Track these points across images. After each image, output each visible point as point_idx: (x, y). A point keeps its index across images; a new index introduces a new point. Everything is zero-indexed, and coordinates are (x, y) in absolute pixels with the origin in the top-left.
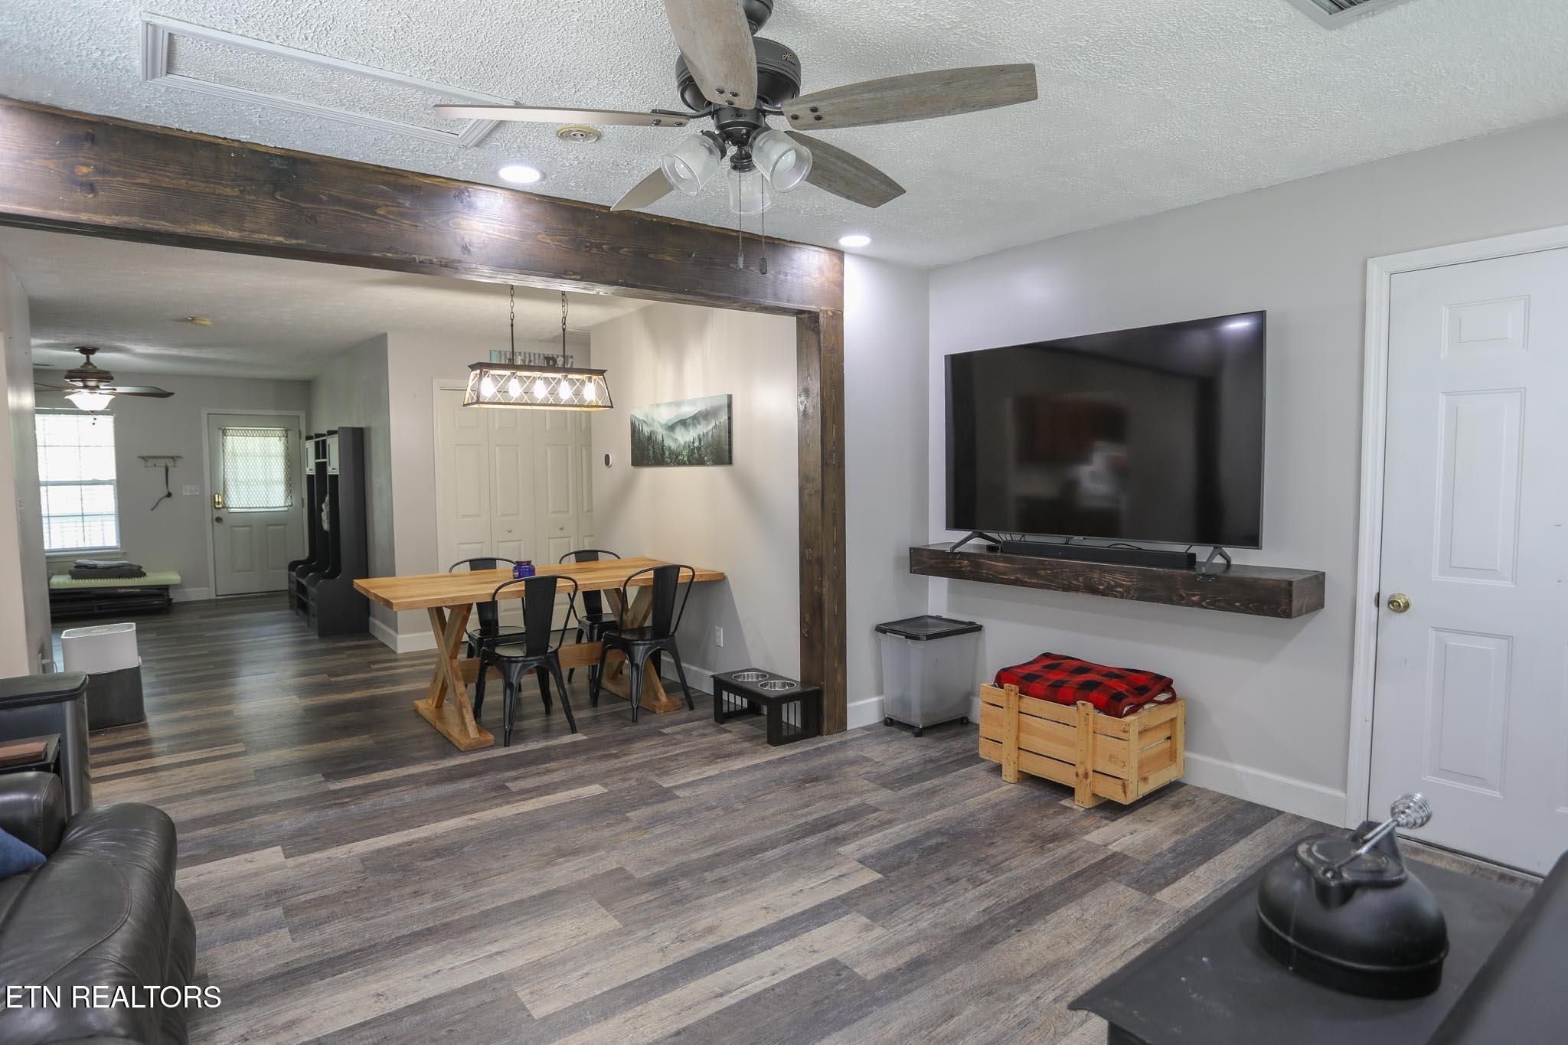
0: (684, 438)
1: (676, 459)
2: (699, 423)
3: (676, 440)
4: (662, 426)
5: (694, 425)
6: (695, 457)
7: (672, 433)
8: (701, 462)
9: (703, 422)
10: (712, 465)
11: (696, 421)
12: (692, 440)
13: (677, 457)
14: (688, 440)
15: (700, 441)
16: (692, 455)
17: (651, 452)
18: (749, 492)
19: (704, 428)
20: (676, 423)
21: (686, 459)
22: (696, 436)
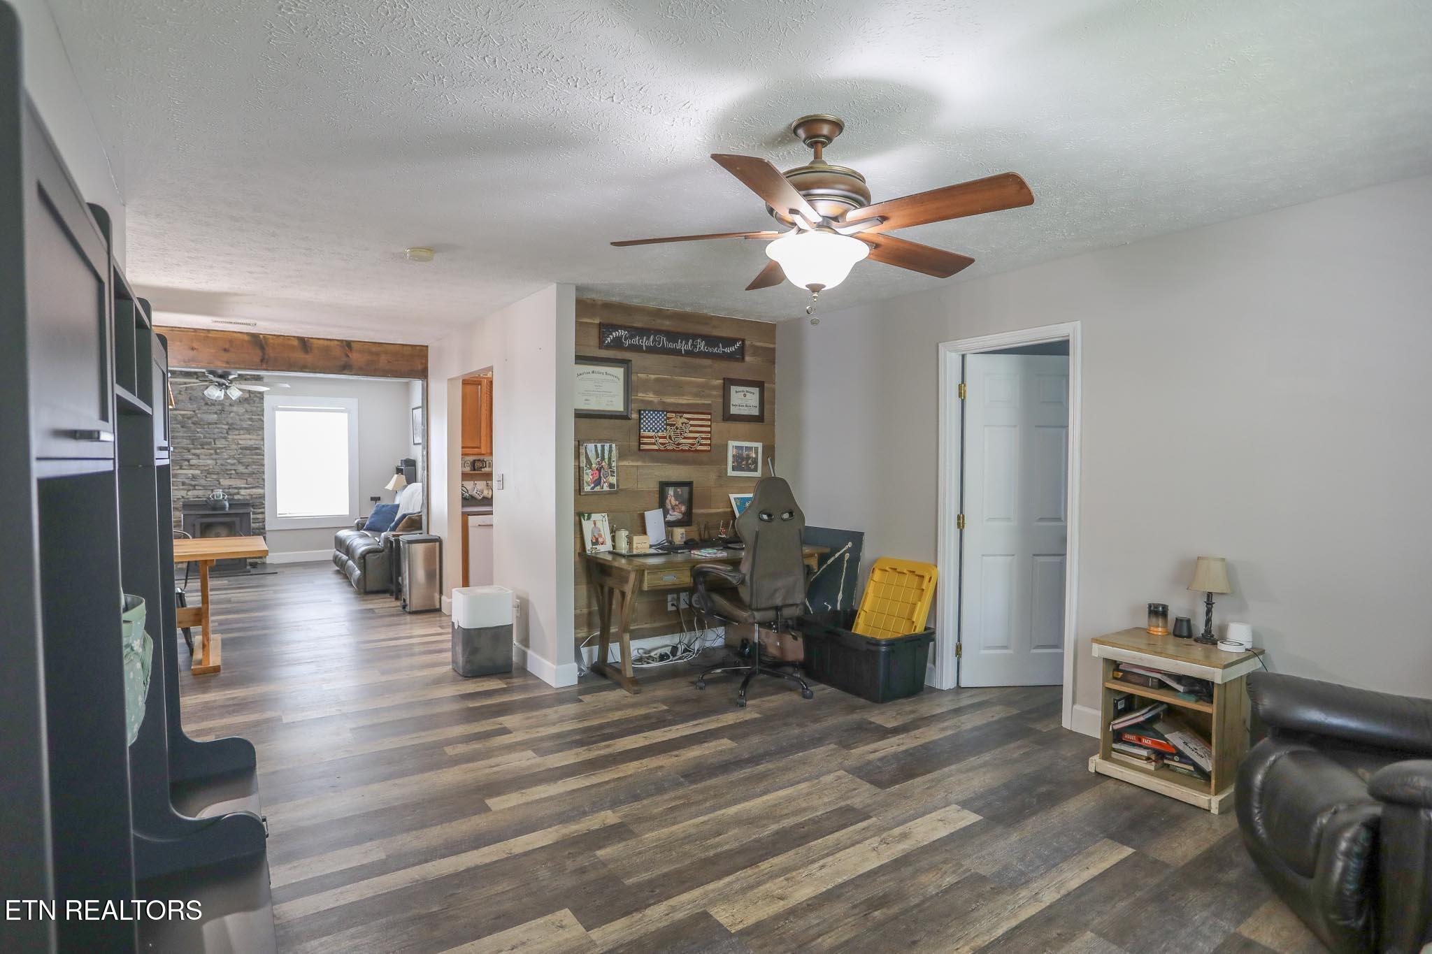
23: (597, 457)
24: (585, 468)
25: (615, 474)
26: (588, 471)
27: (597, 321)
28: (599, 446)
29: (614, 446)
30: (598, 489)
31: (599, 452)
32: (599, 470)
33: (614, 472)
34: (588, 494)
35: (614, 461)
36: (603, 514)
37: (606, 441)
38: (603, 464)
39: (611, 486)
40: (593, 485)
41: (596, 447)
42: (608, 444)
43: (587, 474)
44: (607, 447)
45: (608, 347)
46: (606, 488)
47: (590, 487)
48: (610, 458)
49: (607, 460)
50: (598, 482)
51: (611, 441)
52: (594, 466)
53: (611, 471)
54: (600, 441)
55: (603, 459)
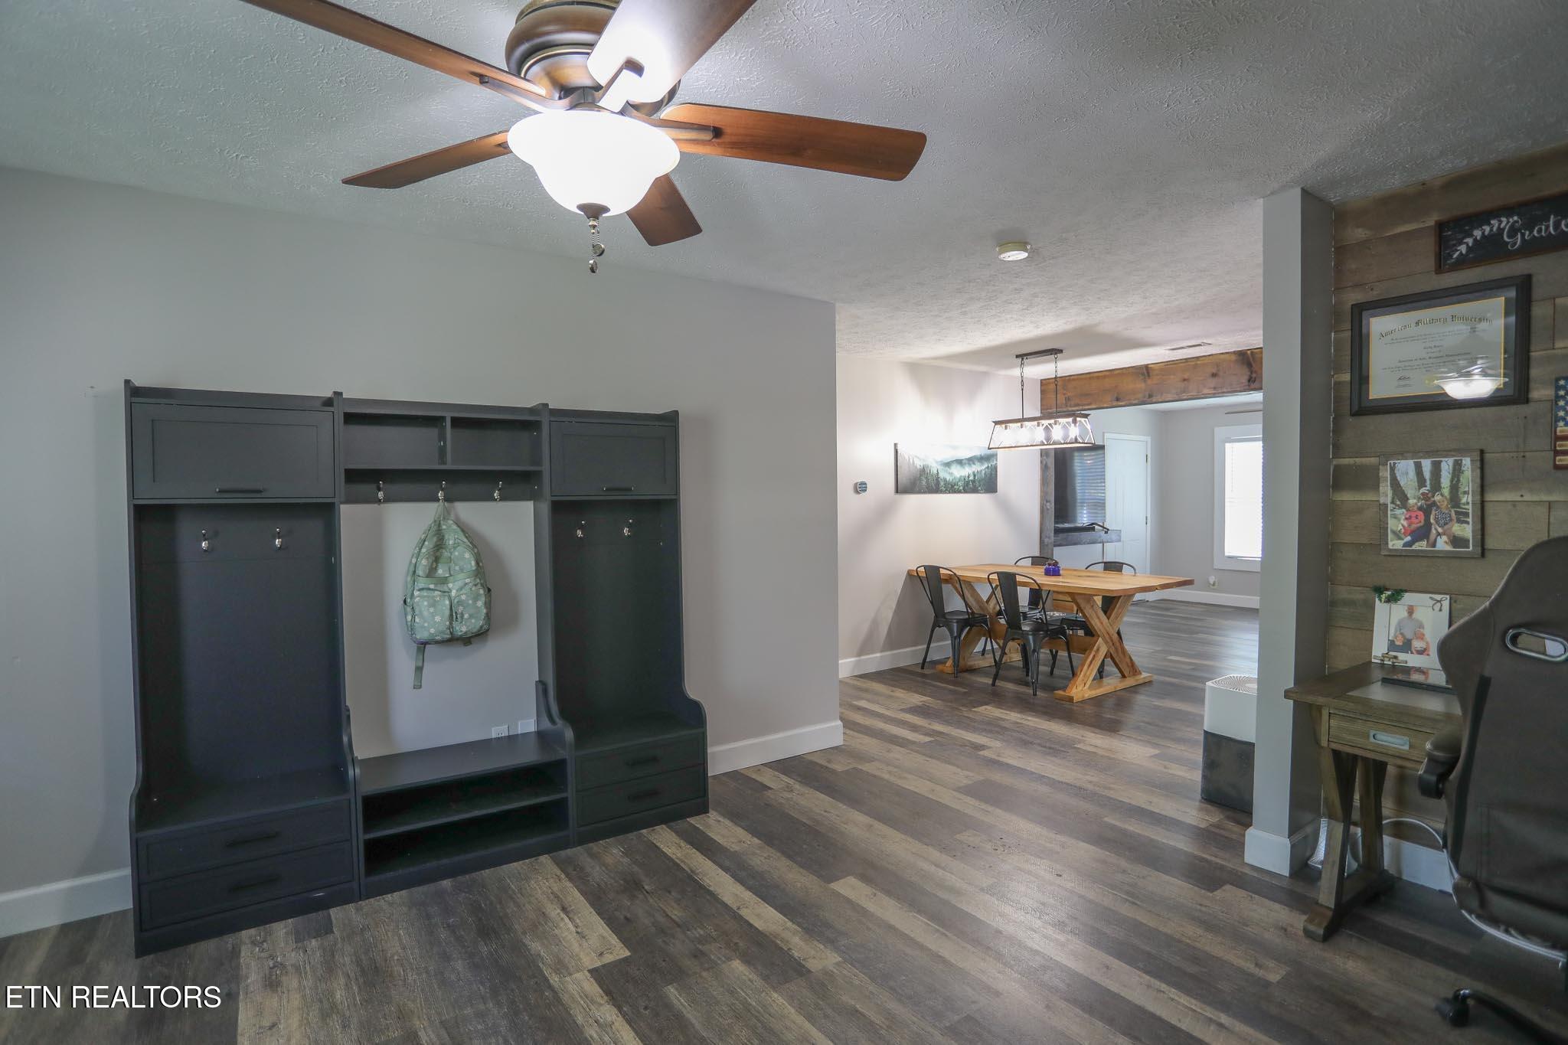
0: (959, 473)
1: (951, 488)
2: (974, 464)
3: (951, 474)
4: (937, 462)
5: (969, 464)
6: (970, 487)
7: (947, 468)
8: (975, 490)
9: (978, 464)
10: (985, 493)
11: (971, 462)
12: (967, 475)
13: (952, 486)
14: (963, 474)
15: (975, 476)
16: (967, 486)
17: (924, 483)
18: (1007, 509)
19: (978, 468)
20: (953, 462)
21: (961, 488)
22: (971, 472)
23: (1421, 482)
24: (1390, 506)
25: (1470, 520)
26: (1398, 512)
27: (1431, 221)
28: (1427, 465)
29: (1467, 462)
30: (1421, 546)
31: (1427, 475)
32: (1426, 510)
33: (1466, 515)
34: (1396, 555)
35: (1465, 493)
36: (1438, 597)
37: (1447, 453)
38: (1437, 498)
39: (1457, 541)
40: (1409, 538)
41: (1418, 468)
42: (1451, 461)
43: (1395, 517)
44: (1447, 465)
45: (1463, 263)
46: (1443, 544)
47: (1402, 542)
48: (1455, 487)
49: (1446, 491)
50: (1422, 533)
51: (1462, 451)
52: (1412, 502)
53: (1457, 513)
54: (1428, 454)
55: (1436, 487)
